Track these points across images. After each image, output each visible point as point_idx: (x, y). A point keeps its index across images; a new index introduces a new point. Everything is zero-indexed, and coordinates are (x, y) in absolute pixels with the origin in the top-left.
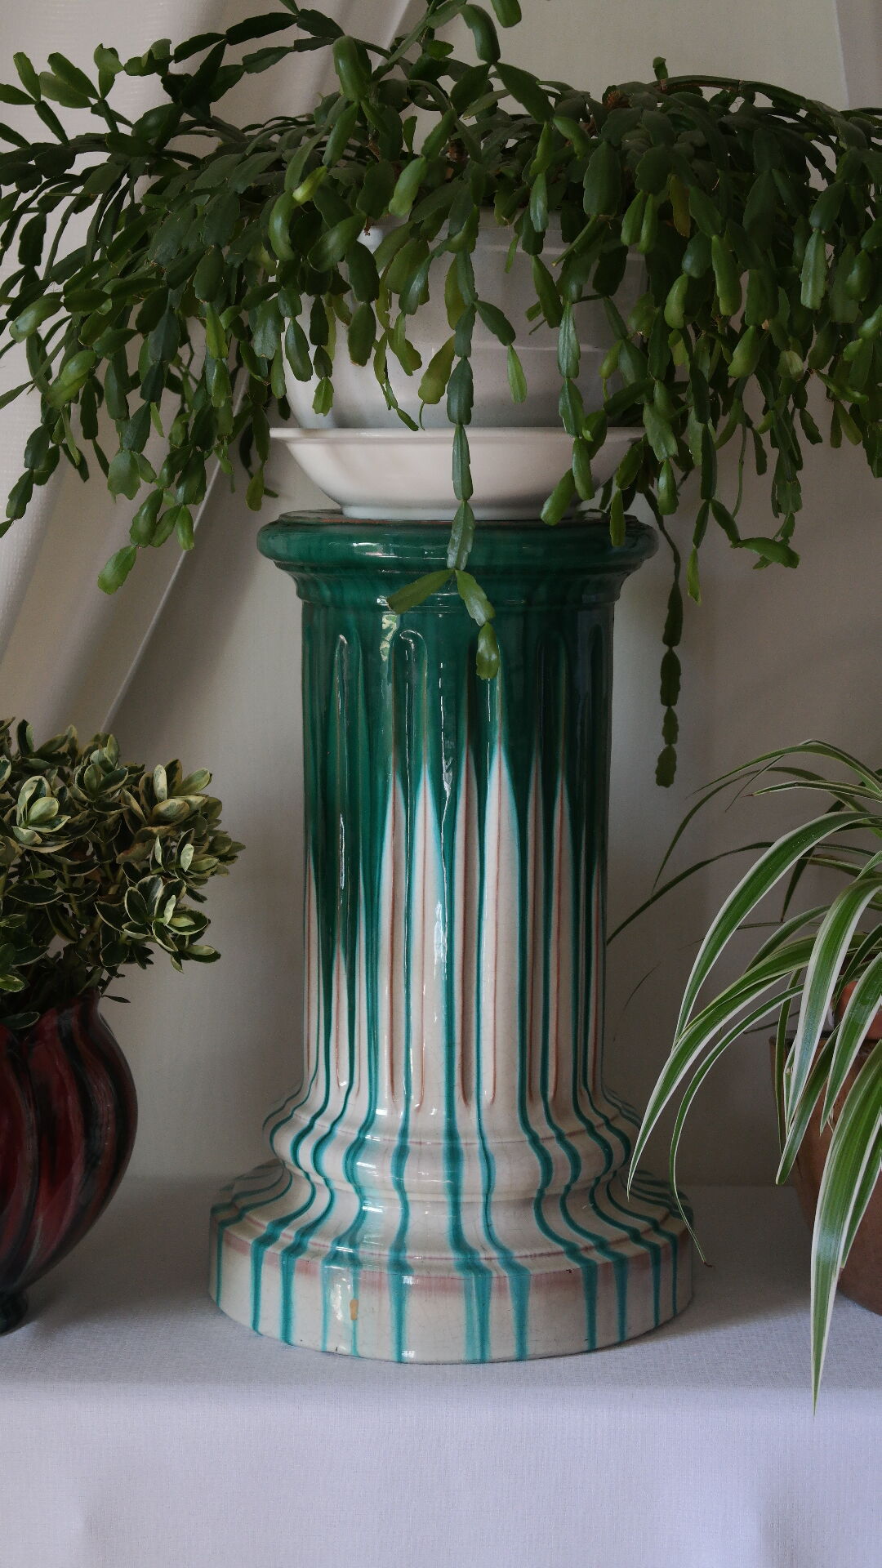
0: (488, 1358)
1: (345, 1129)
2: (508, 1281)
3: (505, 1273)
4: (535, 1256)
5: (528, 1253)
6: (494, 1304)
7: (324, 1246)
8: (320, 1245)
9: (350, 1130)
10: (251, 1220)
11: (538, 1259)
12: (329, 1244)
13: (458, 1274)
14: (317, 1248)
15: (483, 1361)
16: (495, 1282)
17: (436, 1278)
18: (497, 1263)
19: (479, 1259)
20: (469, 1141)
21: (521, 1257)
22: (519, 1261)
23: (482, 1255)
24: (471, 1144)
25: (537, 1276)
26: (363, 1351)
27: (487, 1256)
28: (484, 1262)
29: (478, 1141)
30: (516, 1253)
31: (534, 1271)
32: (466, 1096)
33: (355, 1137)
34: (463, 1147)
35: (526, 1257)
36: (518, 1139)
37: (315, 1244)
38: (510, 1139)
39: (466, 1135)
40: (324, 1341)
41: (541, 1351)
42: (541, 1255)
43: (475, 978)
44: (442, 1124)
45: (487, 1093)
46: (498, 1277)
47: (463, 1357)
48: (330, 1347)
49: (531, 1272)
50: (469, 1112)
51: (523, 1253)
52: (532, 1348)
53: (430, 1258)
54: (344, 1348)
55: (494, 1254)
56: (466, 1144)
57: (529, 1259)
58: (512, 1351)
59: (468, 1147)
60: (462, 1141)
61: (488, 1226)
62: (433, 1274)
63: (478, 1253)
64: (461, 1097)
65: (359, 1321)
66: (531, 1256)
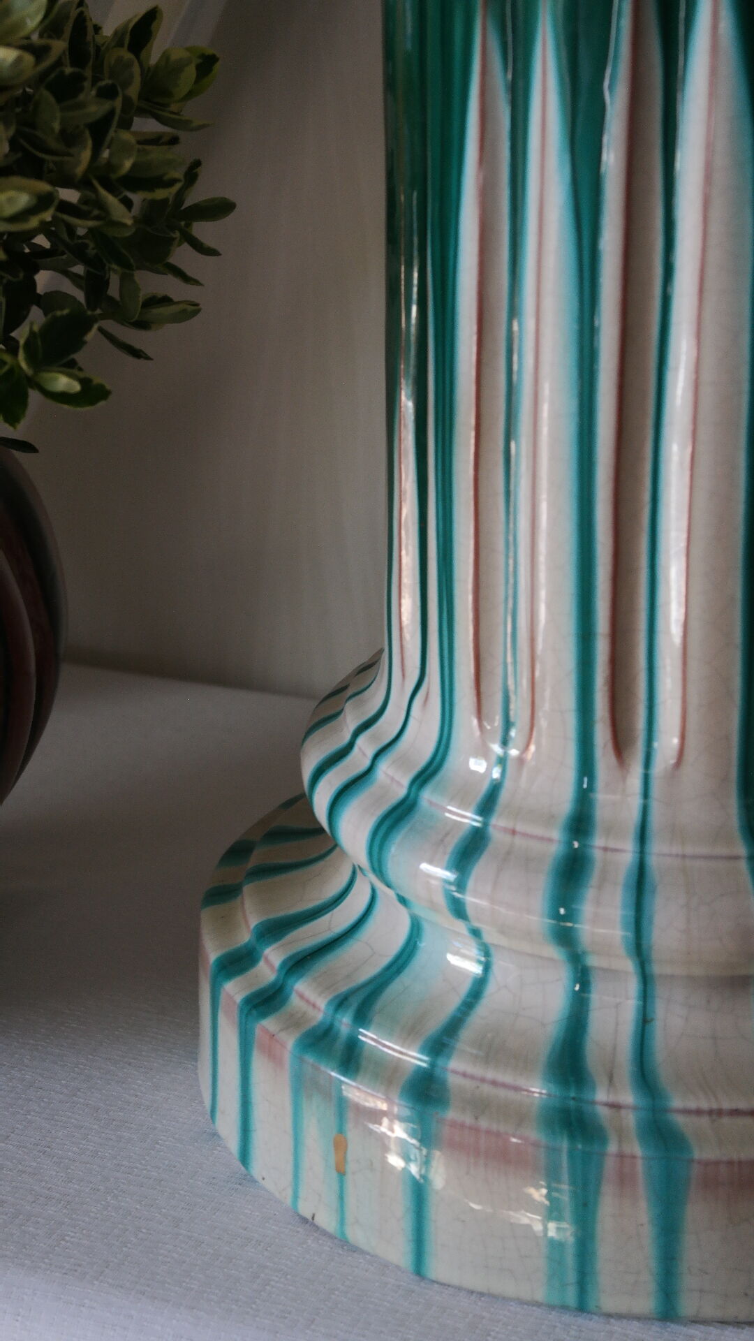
0: (592, 1305)
1: (391, 772)
2: (640, 1167)
3: (636, 1149)
4: (720, 1113)
5: (704, 1105)
6: (608, 1208)
7: (314, 1006)
8: (308, 1001)
9: (398, 777)
10: (243, 903)
11: (726, 1120)
12: (322, 1003)
13: (535, 1134)
14: (303, 1006)
15: (582, 1308)
16: (610, 1165)
17: (488, 1132)
18: (630, 1120)
19: (593, 1103)
20: (612, 844)
21: (687, 1112)
22: (680, 1120)
23: (601, 1095)
24: (616, 850)
25: (707, 1164)
26: (356, 1235)
27: (612, 1098)
28: (603, 1112)
29: (628, 849)
30: (676, 1102)
31: (703, 1152)
32: (620, 744)
33: (402, 792)
34: (597, 854)
35: (699, 1112)
36: (721, 850)
37: (301, 996)
38: (704, 850)
39: (609, 831)
40: (296, 1196)
41: (709, 1311)
42: (735, 1113)
43: (647, 496)
44: (564, 801)
45: (668, 741)
46: (621, 1156)
47: (540, 1294)
48: (305, 1209)
49: (697, 1154)
50: (624, 779)
51: (692, 1105)
52: (688, 1305)
53: (494, 1083)
54: (326, 1220)
55: (628, 1096)
56: (605, 849)
57: (704, 1121)
58: (647, 1303)
59: (609, 854)
60: (598, 841)
61: (644, 1021)
62: (484, 1123)
63: (593, 1089)
64: (610, 745)
65: (349, 1178)
66: (710, 1112)
